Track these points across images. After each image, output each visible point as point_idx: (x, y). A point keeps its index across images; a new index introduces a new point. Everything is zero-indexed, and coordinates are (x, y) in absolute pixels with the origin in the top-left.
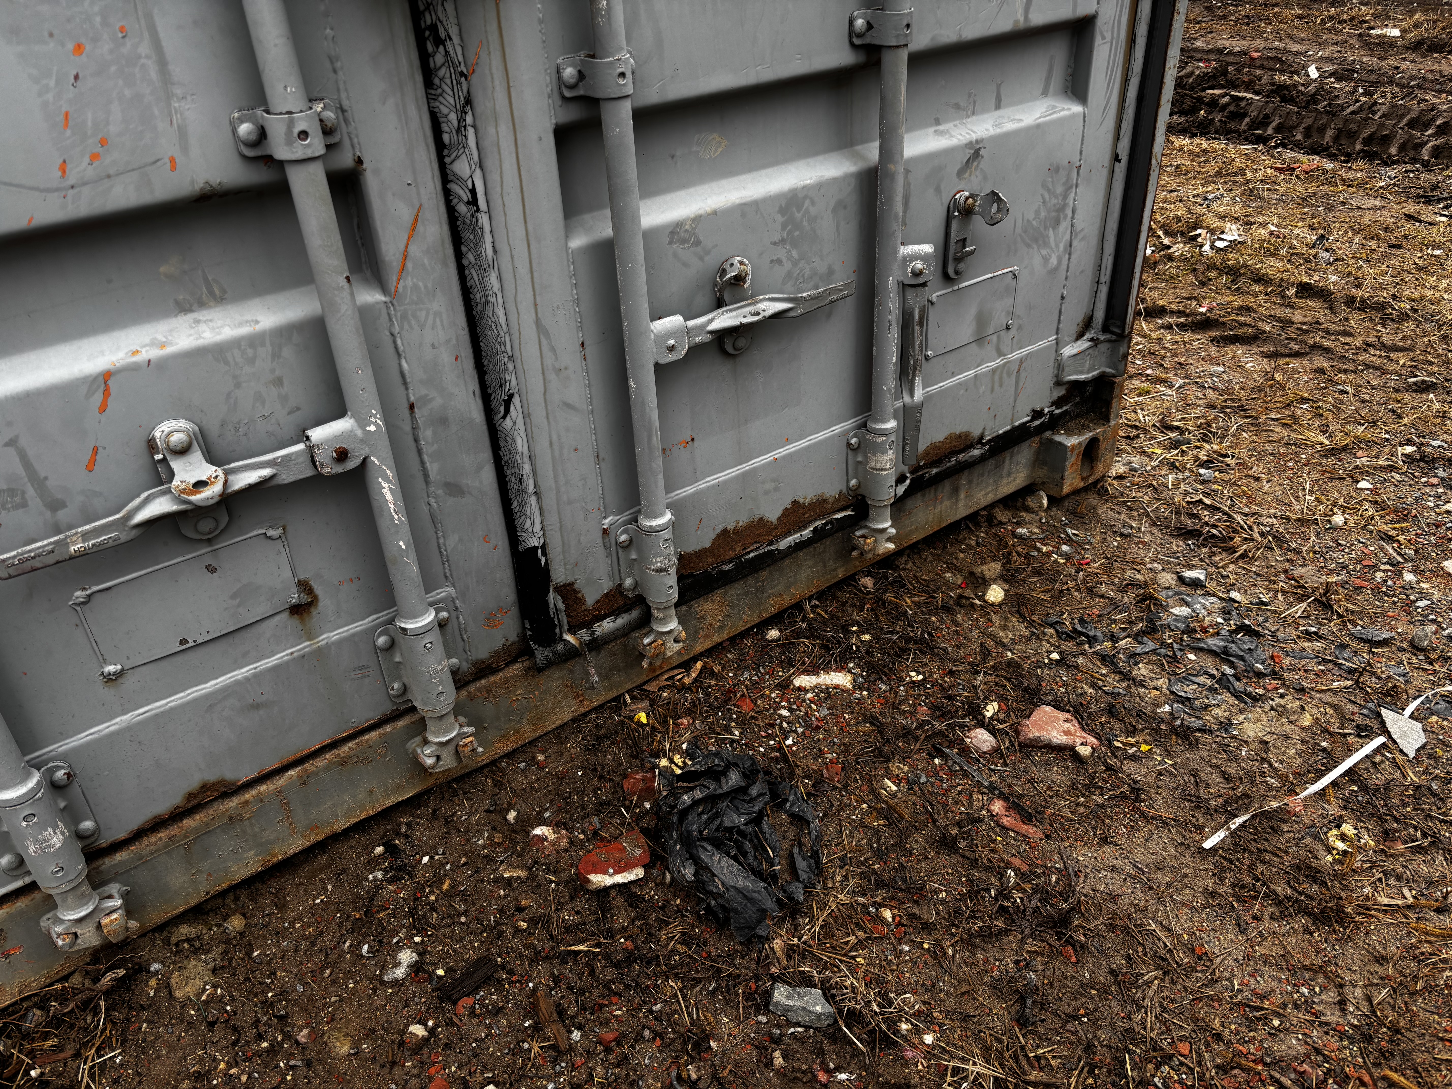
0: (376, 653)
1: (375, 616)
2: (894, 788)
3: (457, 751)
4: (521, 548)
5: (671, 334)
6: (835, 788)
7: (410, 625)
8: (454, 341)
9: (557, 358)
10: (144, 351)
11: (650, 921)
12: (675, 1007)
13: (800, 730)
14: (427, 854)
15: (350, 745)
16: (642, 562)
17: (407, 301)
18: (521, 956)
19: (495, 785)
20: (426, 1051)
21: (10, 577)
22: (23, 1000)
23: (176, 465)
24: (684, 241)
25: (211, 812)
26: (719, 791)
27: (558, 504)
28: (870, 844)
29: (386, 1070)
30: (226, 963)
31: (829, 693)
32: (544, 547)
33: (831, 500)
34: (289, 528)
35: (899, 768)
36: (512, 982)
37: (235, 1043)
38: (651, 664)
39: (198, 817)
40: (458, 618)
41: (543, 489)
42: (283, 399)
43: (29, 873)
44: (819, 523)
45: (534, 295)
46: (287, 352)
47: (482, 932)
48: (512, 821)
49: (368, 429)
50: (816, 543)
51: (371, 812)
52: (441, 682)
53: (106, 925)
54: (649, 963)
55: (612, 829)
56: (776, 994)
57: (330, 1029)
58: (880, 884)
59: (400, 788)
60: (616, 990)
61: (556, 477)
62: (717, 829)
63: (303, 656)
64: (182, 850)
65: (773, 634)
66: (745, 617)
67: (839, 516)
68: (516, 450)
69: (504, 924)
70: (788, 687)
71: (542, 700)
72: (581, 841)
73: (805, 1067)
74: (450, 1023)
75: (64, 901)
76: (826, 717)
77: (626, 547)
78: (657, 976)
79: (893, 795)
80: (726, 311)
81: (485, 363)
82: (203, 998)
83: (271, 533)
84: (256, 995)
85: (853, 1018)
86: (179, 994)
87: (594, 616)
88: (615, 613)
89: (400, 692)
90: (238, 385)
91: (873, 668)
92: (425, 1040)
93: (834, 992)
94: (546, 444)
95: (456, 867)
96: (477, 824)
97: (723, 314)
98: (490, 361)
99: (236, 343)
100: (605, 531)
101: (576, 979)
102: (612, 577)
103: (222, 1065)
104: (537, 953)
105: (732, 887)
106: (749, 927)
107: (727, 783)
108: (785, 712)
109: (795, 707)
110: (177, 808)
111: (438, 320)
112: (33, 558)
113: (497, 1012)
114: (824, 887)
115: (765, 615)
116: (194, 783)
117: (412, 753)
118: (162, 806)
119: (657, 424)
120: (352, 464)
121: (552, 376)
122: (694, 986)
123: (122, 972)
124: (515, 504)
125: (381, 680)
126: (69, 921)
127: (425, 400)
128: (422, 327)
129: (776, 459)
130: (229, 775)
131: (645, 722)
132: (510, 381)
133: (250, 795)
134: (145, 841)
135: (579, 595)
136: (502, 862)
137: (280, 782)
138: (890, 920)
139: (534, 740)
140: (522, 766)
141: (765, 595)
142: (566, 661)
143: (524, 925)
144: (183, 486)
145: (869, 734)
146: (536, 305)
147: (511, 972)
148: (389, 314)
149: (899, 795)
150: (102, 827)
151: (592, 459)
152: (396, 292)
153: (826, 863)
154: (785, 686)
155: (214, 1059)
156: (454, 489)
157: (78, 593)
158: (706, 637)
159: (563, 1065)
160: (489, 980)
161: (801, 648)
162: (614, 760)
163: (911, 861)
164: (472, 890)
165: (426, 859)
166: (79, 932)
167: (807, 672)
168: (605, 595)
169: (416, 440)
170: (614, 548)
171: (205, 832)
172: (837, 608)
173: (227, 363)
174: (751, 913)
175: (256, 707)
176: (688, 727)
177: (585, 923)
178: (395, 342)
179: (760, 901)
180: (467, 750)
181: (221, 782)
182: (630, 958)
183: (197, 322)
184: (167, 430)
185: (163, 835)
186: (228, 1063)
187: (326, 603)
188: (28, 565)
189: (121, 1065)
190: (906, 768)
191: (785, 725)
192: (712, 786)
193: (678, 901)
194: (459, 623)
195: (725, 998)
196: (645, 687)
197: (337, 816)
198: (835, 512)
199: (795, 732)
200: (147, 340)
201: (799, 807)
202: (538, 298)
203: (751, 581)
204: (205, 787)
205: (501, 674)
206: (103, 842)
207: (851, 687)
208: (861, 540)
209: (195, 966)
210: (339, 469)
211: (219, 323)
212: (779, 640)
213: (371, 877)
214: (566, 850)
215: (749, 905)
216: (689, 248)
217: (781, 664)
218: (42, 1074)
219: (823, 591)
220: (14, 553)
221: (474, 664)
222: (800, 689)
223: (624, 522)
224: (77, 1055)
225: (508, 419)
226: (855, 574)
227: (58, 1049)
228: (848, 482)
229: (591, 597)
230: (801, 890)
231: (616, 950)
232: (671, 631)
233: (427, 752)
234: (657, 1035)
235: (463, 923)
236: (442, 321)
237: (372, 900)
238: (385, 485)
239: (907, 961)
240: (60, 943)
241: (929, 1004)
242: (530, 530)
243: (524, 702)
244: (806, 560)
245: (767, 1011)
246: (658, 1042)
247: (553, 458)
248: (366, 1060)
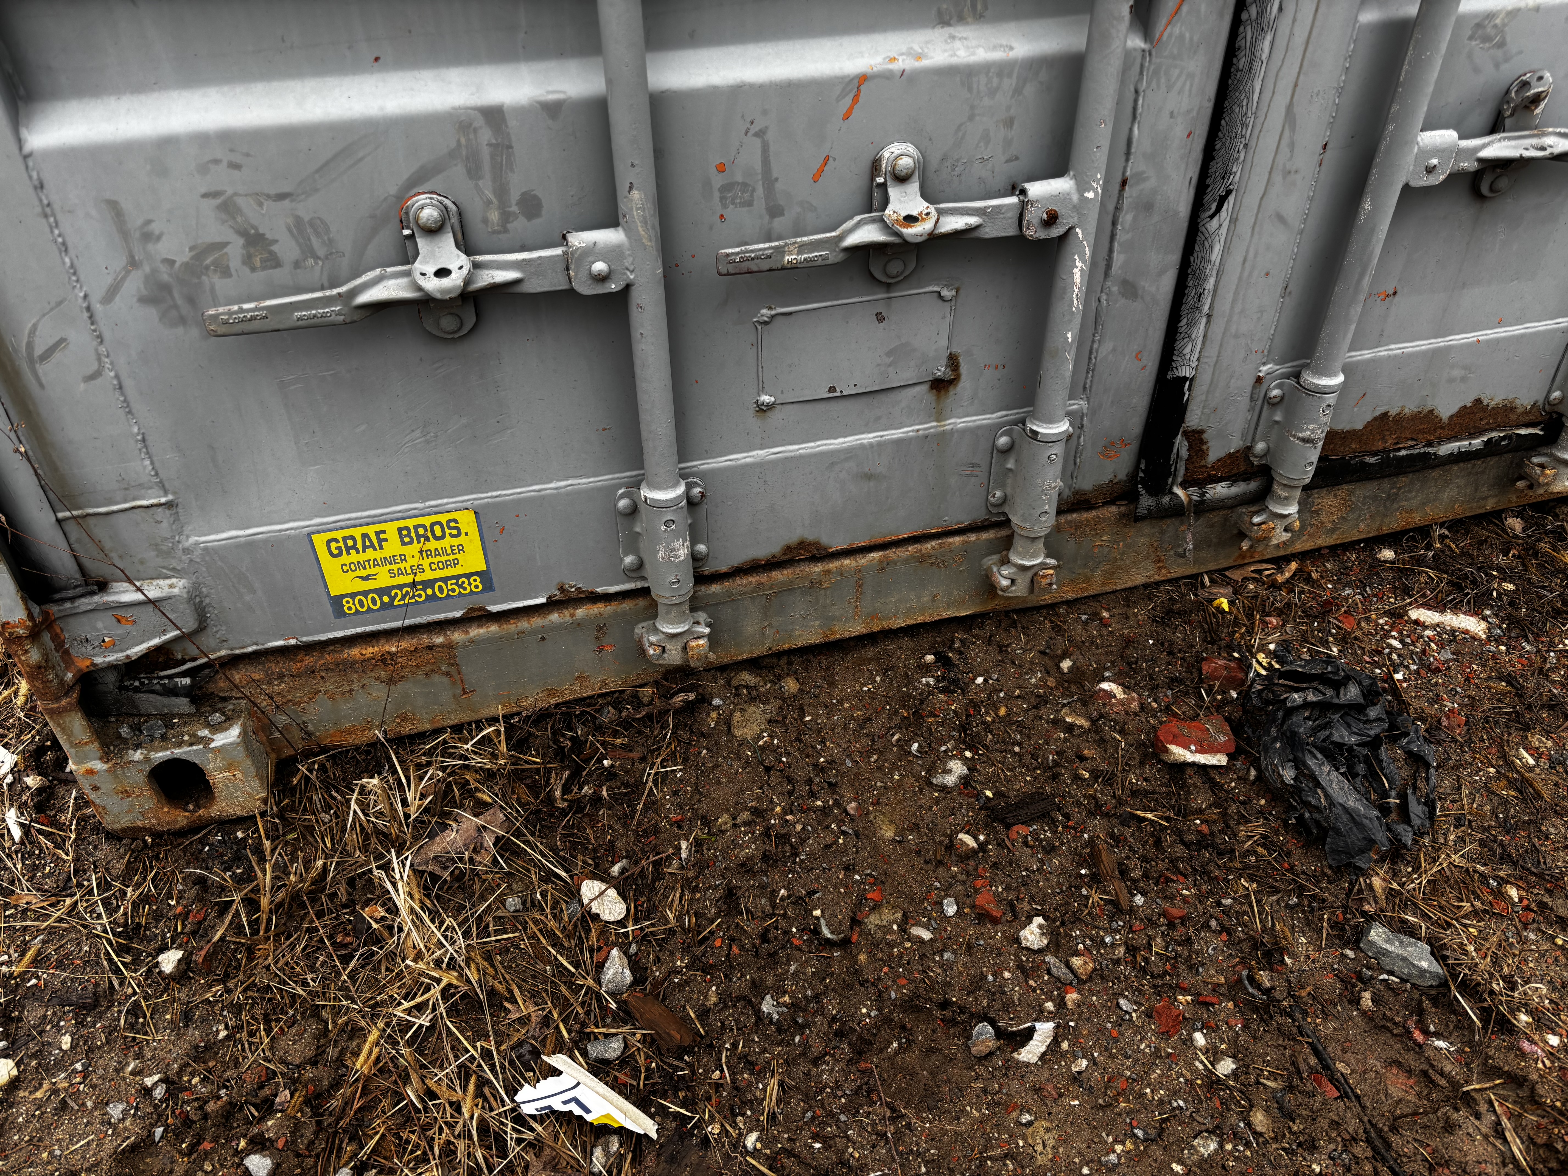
0: (992, 453)
1: (1004, 413)
2: (1531, 761)
3: (1032, 581)
4: (1170, 375)
5: (1437, 151)
6: (1454, 740)
7: (1044, 429)
8: (1194, 113)
9: (1292, 156)
10: (900, 59)
11: (1229, 812)
12: (1245, 908)
13: (1413, 667)
14: (980, 675)
15: (933, 543)
16: (1286, 427)
17: (1166, 54)
18: (1079, 804)
19: (1053, 629)
20: (972, 863)
21: (728, 274)
22: (600, 696)
23: (894, 192)
24: (1486, 39)
25: (798, 570)
26: (1336, 701)
27: (1224, 334)
28: (1494, 812)
29: (930, 867)
30: (780, 719)
31: (1455, 637)
32: (1192, 380)
33: (1520, 410)
34: (961, 292)
35: (1540, 741)
36: (1067, 826)
37: (791, 793)
38: (1251, 547)
39: (785, 572)
40: (1079, 437)
41: (1215, 313)
42: (1008, 143)
43: (644, 578)
44: (1495, 435)
45: (1299, 73)
46: (1030, 90)
47: (1036, 768)
48: (1066, 670)
49: (1086, 195)
50: (1478, 459)
51: (928, 619)
52: (1049, 500)
53: (693, 648)
54: (1221, 854)
55: (1185, 708)
56: (1372, 933)
57: (875, 811)
58: (1505, 858)
59: (961, 603)
60: (1183, 870)
61: (1234, 301)
62: (1324, 741)
63: (927, 437)
64: (764, 600)
65: (1388, 554)
66: (1362, 526)
67: (1522, 432)
68: (1209, 260)
69: (1065, 767)
70: (1401, 616)
71: (1123, 553)
72: (1154, 709)
73: (1398, 1019)
74: (1001, 845)
75: (668, 613)
76: (1447, 661)
77: (1274, 405)
78: (1231, 871)
79: (1531, 769)
80: (1504, 139)
81: (1217, 147)
82: (761, 743)
83: (945, 293)
84: (808, 756)
85: (1469, 988)
86: (738, 732)
87: (1209, 476)
88: (1233, 478)
89: (1000, 501)
90: (971, 118)
91: (1518, 622)
92: (974, 852)
93: (1446, 953)
94: (1240, 259)
95: (1009, 697)
96: (1031, 662)
97: (1499, 140)
98: (1224, 144)
99: (986, 68)
100: (1259, 380)
101: (1139, 845)
102: (1244, 436)
103: (778, 809)
104: (1098, 806)
105: (1341, 804)
106: (1347, 853)
107: (1346, 695)
108: (1395, 643)
109: (1408, 640)
110: (774, 557)
111: (1188, 83)
112: (753, 259)
113: (1051, 850)
114: (1434, 841)
115: (1385, 530)
116: (792, 537)
117: (986, 570)
118: (763, 551)
119: (1375, 261)
120: (1056, 232)
121: (1278, 178)
122: (1272, 894)
123: (692, 696)
124: (1184, 322)
125: (986, 482)
126: (663, 633)
127: (1140, 177)
128: (1169, 88)
129: (1479, 341)
130: (825, 540)
131: (1227, 609)
132: (1235, 173)
133: (834, 565)
134: (738, 581)
135: (1205, 447)
136: (1064, 706)
137: (863, 561)
138: (1516, 900)
139: (1099, 595)
140: (1084, 617)
141: (1395, 506)
142: (1163, 518)
143: (1086, 775)
144: (894, 217)
145: (1505, 694)
146: (1296, 85)
147: (1067, 816)
148: (1142, 66)
149: (1537, 770)
150: (711, 555)
151: (1279, 289)
152: (1159, 40)
153: (1439, 816)
154: (1397, 615)
155: (771, 801)
156: (1130, 290)
157: (764, 311)
158: (1311, 536)
159: (1121, 923)
160: (1045, 817)
161: (1423, 579)
162: (1184, 640)
163: (1546, 846)
164: (1029, 723)
165: (980, 680)
166: (668, 647)
167: (1427, 606)
168: (1230, 455)
169: (1114, 223)
170: (1259, 402)
171: (787, 589)
172: (1471, 544)
173: (970, 89)
174: (1355, 838)
175: (869, 477)
176: (1275, 628)
177: (1154, 792)
178: (1136, 101)
179: (1371, 830)
180: (1045, 581)
181: (816, 544)
182: (1203, 842)
183: (953, 37)
184: (897, 152)
185: (753, 579)
186: (783, 809)
187: (965, 385)
188: (746, 266)
189: (681, 780)
190: (1550, 744)
191: (1394, 656)
192: (1330, 693)
193: (1263, 802)
194: (1079, 444)
195: (1306, 918)
196: (1227, 573)
197: (897, 612)
198: (1518, 426)
199: (1407, 667)
200: (904, 49)
201: (1418, 746)
202: (1302, 77)
203: (1386, 484)
204: (802, 545)
205: (1094, 513)
206: (707, 570)
207: (1484, 636)
208: (1538, 470)
209: (755, 712)
210: (1042, 234)
211: (974, 43)
212: (1393, 562)
213: (924, 680)
214: (1136, 714)
215: (1355, 829)
216: (1489, 48)
217: (1394, 590)
218: (612, 766)
219: (1460, 521)
220: (738, 250)
221: (1075, 493)
222: (1417, 622)
223: (1282, 374)
224: (643, 759)
225: (1216, 219)
226: (1502, 511)
227: (628, 748)
228: (1549, 392)
229: (1215, 452)
230: (1410, 835)
231: (1189, 829)
232: (1285, 516)
233: (1005, 572)
234: (1224, 929)
235: (1016, 753)
236: (1191, 85)
237: (922, 703)
238: (1079, 264)
239: (1532, 950)
240: (651, 652)
241: (1557, 1004)
242: (1188, 357)
243: (1106, 550)
244: (1457, 477)
245: (1357, 948)
246: (1224, 937)
247: (1240, 278)
248: (910, 851)
